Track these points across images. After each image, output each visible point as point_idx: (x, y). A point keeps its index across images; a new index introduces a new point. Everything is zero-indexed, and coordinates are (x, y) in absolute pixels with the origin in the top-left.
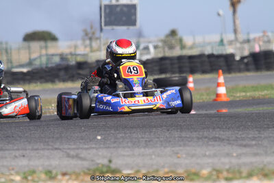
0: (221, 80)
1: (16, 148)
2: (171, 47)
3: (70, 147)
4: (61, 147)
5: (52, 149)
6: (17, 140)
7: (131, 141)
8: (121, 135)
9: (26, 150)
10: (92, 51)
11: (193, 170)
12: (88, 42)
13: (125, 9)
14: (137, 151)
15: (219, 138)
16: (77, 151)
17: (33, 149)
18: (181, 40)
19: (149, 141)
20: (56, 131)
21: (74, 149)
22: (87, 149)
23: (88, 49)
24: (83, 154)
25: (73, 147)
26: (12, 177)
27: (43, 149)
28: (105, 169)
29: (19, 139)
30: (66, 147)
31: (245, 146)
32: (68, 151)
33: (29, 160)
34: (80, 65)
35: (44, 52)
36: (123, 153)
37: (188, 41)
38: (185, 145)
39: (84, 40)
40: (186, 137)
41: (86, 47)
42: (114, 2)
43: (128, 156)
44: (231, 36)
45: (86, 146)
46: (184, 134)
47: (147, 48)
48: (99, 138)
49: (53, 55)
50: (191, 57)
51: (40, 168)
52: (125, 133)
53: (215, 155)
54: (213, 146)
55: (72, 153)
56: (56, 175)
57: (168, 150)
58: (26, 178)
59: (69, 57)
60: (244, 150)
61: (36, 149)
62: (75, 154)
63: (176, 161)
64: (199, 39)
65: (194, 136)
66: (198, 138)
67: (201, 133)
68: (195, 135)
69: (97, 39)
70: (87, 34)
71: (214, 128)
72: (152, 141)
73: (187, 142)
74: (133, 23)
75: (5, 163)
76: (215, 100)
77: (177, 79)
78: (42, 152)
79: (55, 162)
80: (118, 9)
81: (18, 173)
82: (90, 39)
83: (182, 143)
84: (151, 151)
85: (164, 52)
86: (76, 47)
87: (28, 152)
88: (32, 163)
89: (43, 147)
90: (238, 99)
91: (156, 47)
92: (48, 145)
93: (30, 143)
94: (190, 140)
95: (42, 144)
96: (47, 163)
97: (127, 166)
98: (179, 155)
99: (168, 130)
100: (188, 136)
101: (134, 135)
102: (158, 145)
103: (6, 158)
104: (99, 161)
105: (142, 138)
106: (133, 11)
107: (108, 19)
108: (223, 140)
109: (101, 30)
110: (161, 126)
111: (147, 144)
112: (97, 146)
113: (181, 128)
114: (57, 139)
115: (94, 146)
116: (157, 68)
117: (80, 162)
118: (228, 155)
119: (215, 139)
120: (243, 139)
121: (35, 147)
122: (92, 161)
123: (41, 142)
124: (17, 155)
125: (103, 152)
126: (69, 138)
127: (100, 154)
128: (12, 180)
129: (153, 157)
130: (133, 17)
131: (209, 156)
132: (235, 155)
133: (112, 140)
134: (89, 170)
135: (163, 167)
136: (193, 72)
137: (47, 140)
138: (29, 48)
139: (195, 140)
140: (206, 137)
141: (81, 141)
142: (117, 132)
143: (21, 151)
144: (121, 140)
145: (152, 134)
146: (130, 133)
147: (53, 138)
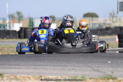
1: (70, 65)
3: (95, 66)
4: (91, 66)
5: (87, 67)
6: (72, 62)
8: (120, 61)
10: (113, 22)
12: (111, 18)
17: (78, 66)
20: (90, 58)
21: (97, 67)
22: (103, 67)
23: (111, 22)
24: (101, 69)
25: (97, 66)
28: (109, 77)
30: (93, 66)
32: (94, 68)
33: (76, 71)
34: (107, 29)
35: (91, 22)
36: (120, 70)
41: (110, 20)
43: (122, 71)
48: (109, 62)
49: (95, 24)
51: (80, 76)
52: (122, 61)
55: (96, 69)
56: (87, 79)
59: (103, 25)
69: (116, 17)
70: (111, 15)
75: (65, 72)
78: (82, 68)
79: (87, 73)
82: (113, 17)
86: (106, 20)
87: (76, 67)
88: (76, 73)
92: (86, 65)
93: (77, 63)
95: (83, 64)
96: (83, 73)
97: (121, 76)
103: (65, 70)
104: (108, 73)
107: (121, 8)
109: (118, 13)
112: (108, 66)
114: (90, 62)
115: (106, 66)
117: (98, 73)
121: (80, 65)
122: (105, 73)
123: (82, 63)
124: (71, 69)
125: (111, 69)
126: (95, 61)
127: (109, 69)
133: (115, 64)
134: (102, 77)
137: (85, 62)
141: (101, 63)
142: (118, 60)
143: (73, 67)
144: (119, 64)
147: (88, 61)
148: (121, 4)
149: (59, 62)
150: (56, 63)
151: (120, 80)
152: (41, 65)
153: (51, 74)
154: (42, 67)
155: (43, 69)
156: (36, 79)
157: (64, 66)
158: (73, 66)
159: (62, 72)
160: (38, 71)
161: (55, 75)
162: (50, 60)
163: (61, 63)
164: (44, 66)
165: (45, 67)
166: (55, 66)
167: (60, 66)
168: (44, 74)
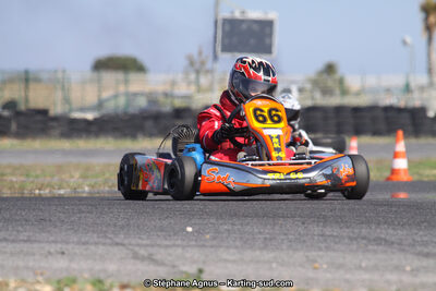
0: (401, 147)
1: (51, 238)
2: (326, 92)
3: (140, 241)
4: (126, 242)
5: (110, 245)
6: (55, 226)
7: (241, 238)
8: (226, 227)
9: (67, 243)
10: (199, 89)
12: (193, 76)
13: (255, 27)
14: (249, 254)
15: (386, 240)
16: (151, 250)
17: (79, 243)
18: (341, 81)
19: (271, 239)
20: (122, 215)
21: (147, 245)
22: (167, 246)
23: (193, 88)
24: (160, 254)
26: (38, 287)
27: (96, 244)
29: (59, 224)
30: (133, 242)
31: (427, 255)
32: (137, 249)
33: (71, 260)
34: (179, 113)
35: (122, 89)
36: (225, 256)
37: (353, 82)
38: (327, 248)
39: (186, 73)
40: (332, 236)
41: (189, 84)
42: (237, 15)
43: (234, 262)
44: (422, 79)
45: (167, 243)
46: (328, 231)
48: (189, 229)
49: (135, 94)
50: (356, 110)
51: (86, 275)
52: (233, 224)
53: (375, 268)
54: (375, 252)
55: (142, 252)
56: (111, 286)
57: (299, 256)
60: (425, 262)
61: (84, 244)
62: (146, 254)
63: (311, 274)
64: (371, 81)
65: (345, 234)
66: (351, 239)
67: (356, 231)
68: (346, 232)
69: (207, 72)
70: (192, 63)
71: (379, 224)
72: (275, 238)
73: (333, 244)
75: (31, 264)
76: (388, 179)
78: (93, 247)
80: (244, 26)
81: (48, 281)
82: (198, 72)
83: (322, 245)
84: (272, 255)
85: (313, 98)
86: (173, 83)
87: (70, 247)
88: (74, 265)
89: (96, 240)
90: (426, 179)
91: (301, 90)
92: (106, 237)
93: (76, 232)
94: (337, 240)
95: (95, 235)
96: (98, 267)
98: (317, 265)
99: (303, 223)
100: (335, 234)
101: (248, 228)
103: (34, 254)
104: (184, 269)
105: (260, 233)
106: (267, 30)
107: (227, 41)
108: (393, 243)
109: (215, 57)
110: (293, 217)
111: (267, 244)
112: (185, 243)
113: (324, 220)
114: (122, 227)
115: (179, 242)
117: (153, 268)
118: (398, 268)
119: (378, 241)
120: (425, 244)
121: (83, 240)
122: (174, 266)
123: (93, 231)
124: (52, 250)
125: (194, 253)
126: (141, 227)
127: (188, 255)
129: (274, 265)
130: (267, 41)
131: (366, 269)
132: (408, 268)
133: (210, 234)
136: (358, 132)
137: (104, 229)
138: (99, 81)
139: (346, 241)
140: (364, 238)
141: (159, 233)
142: (221, 222)
143: (59, 246)
144: (225, 235)
145: (277, 227)
146: (242, 225)
147: (115, 226)
148: (227, 28)
157: (25, 241)
158: (62, 242)
159: (21, 264)
163: (18, 231)
167: (13, 241)
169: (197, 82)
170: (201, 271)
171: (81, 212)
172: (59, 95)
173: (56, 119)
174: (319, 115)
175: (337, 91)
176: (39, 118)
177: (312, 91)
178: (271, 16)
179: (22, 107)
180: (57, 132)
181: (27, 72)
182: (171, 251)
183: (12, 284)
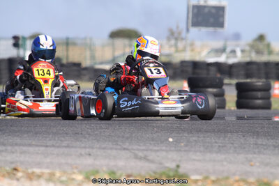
1: (83, 145)
2: (258, 52)
3: (139, 147)
4: (130, 148)
5: (120, 149)
7: (204, 146)
8: (194, 138)
9: (93, 148)
10: (177, 51)
11: (265, 180)
12: (173, 42)
13: (213, 11)
14: (208, 156)
16: (145, 152)
17: (100, 148)
18: (268, 45)
19: (223, 147)
20: (127, 130)
21: (143, 150)
22: (158, 151)
23: (173, 50)
24: (152, 156)
25: (143, 148)
26: (74, 176)
27: (111, 149)
28: (171, 174)
29: (87, 136)
30: (135, 147)
32: (137, 152)
33: (95, 159)
35: (128, 50)
36: (194, 157)
37: (276, 46)
38: (259, 153)
39: (169, 39)
40: (262, 145)
41: (171, 46)
42: (202, 3)
43: (199, 161)
45: (156, 148)
46: (259, 141)
47: (233, 52)
48: (171, 140)
50: (278, 64)
51: (105, 169)
52: (198, 137)
55: (140, 154)
56: (121, 176)
57: (241, 157)
58: (87, 178)
61: (104, 148)
62: (143, 156)
63: (249, 169)
66: (275, 147)
67: (278, 141)
68: (271, 142)
69: (182, 39)
70: (172, 34)
72: (225, 146)
73: (262, 150)
74: (221, 25)
75: (70, 161)
77: (260, 84)
78: (109, 151)
79: (121, 163)
80: (206, 10)
81: (80, 172)
82: (176, 39)
83: (257, 150)
84: (223, 156)
85: (250, 56)
87: (94, 150)
88: (97, 163)
89: (111, 146)
91: (243, 51)
92: (117, 144)
93: (98, 141)
94: (265, 147)
95: (110, 143)
96: (112, 163)
97: (197, 172)
98: (252, 163)
99: (244, 136)
100: (264, 143)
101: (208, 140)
102: (231, 151)
103: (71, 155)
104: (167, 165)
105: (216, 142)
106: (221, 13)
107: (195, 20)
109: (188, 30)
110: (237, 132)
111: (222, 149)
112: (168, 149)
113: (258, 134)
114: (127, 138)
115: (164, 148)
116: (242, 72)
117: (147, 165)
121: (103, 146)
122: (161, 164)
123: (109, 141)
124: (83, 153)
125: (174, 155)
126: (139, 138)
127: (170, 156)
128: (73, 179)
129: (225, 163)
130: (221, 20)
134: (155, 173)
135: (234, 174)
137: (116, 139)
138: (113, 45)
139: (271, 148)
141: (151, 142)
142: (191, 135)
143: (87, 150)
144: (193, 144)
145: (227, 139)
146: (204, 137)
147: (123, 137)
148: (195, 10)
149: (56, 139)
150: (50, 140)
151: (196, 181)
152: (16, 144)
153: (39, 165)
154: (16, 148)
155: (21, 153)
156: (4, 176)
157: (66, 147)
158: (89, 147)
159: (63, 161)
160: (9, 158)
161: (47, 168)
162: (36, 133)
163: (61, 141)
164: (21, 147)
165: (25, 148)
166: (47, 146)
167: (58, 147)
168: (22, 163)
169: (176, 46)
170: (178, 166)
171: (101, 128)
172: (88, 54)
173: (86, 69)
174: (254, 67)
175: (266, 52)
176: (75, 68)
177: (250, 52)
178: (223, 3)
179: (64, 61)
180: (87, 77)
181: (67, 39)
182: (158, 153)
183: (58, 174)
